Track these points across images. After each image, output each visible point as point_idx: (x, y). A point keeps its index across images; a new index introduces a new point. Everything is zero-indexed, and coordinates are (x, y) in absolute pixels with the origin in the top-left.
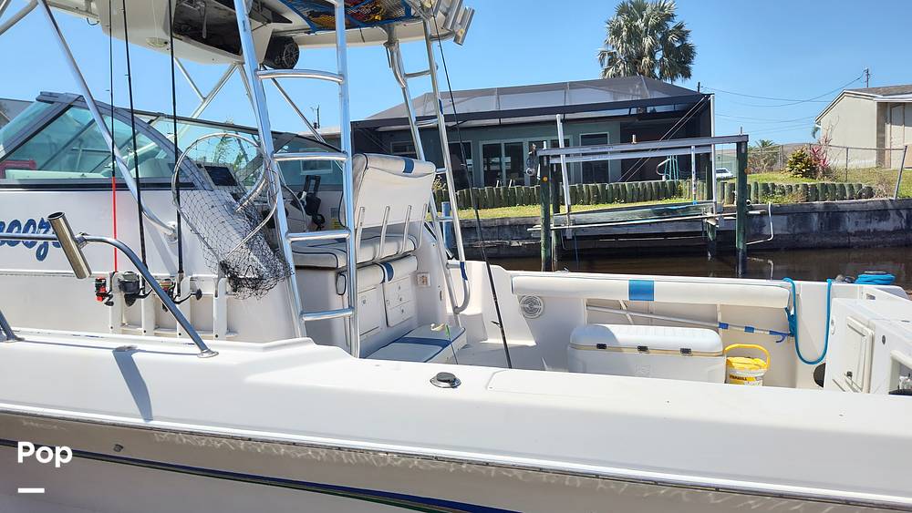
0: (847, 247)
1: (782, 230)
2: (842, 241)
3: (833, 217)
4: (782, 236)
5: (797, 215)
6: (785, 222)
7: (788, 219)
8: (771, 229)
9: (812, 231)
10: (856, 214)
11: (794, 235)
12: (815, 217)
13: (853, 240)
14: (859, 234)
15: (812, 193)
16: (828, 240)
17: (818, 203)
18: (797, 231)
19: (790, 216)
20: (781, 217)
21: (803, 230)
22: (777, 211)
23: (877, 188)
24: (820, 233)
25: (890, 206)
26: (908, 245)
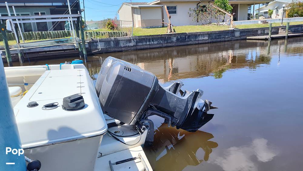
0: (121, 51)
1: (103, 47)
2: (120, 49)
3: (117, 42)
4: (103, 49)
5: (107, 42)
6: (104, 44)
7: (104, 43)
8: (100, 46)
9: (111, 47)
10: (123, 41)
11: (106, 49)
12: (112, 42)
13: (123, 49)
14: (125, 47)
15: (110, 35)
16: (116, 49)
17: (113, 38)
18: (107, 47)
19: (105, 42)
20: (102, 43)
21: (109, 47)
22: (101, 41)
23: (128, 33)
24: (114, 47)
25: (132, 39)
26: (137, 50)
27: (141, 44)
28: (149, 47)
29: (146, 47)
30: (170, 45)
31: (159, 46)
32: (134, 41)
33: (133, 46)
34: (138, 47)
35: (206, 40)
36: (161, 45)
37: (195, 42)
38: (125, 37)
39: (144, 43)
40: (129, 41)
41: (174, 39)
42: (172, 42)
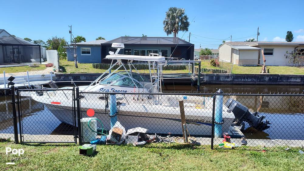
0: (221, 84)
2: (220, 83)
3: (218, 77)
4: (207, 81)
5: (211, 76)
6: (208, 78)
8: (206, 79)
9: (213, 80)
10: (223, 77)
11: (210, 81)
12: (215, 77)
13: (222, 83)
14: (223, 81)
15: (214, 71)
16: (217, 82)
17: (215, 74)
18: (211, 80)
19: (209, 76)
21: (212, 80)
22: (207, 75)
23: (228, 71)
24: (215, 81)
25: (230, 75)
26: (233, 84)
27: (237, 80)
28: (243, 83)
29: (241, 82)
30: (262, 83)
31: (252, 83)
32: (232, 78)
33: (230, 81)
34: (234, 83)
35: (298, 82)
36: (254, 83)
37: (286, 83)
38: (225, 74)
39: (240, 80)
40: (228, 77)
41: (267, 79)
42: (265, 81)
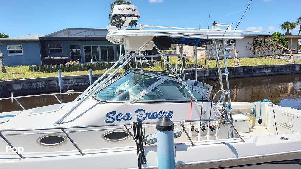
10: (199, 72)
14: (200, 77)
23: (203, 65)
25: (206, 70)
27: (212, 75)
29: (217, 77)
30: (237, 76)
32: (208, 72)
33: (207, 76)
34: (211, 78)
35: (269, 72)
37: (259, 74)
38: (200, 68)
39: (216, 74)
40: (204, 72)
41: (242, 71)
42: (239, 74)
